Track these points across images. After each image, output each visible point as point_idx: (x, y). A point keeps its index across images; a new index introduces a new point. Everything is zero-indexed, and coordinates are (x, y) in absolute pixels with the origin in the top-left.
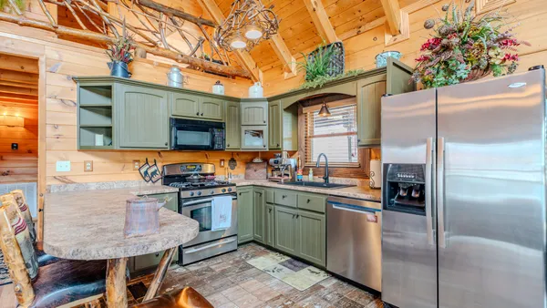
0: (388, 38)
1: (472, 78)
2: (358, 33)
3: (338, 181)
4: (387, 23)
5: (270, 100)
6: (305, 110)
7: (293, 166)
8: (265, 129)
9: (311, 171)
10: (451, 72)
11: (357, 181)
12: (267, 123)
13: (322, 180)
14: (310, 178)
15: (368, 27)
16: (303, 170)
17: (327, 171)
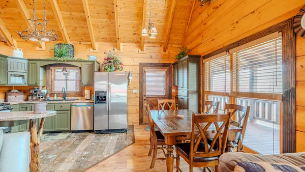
0: (91, 50)
1: (115, 70)
2: (80, 44)
3: (70, 98)
4: (91, 45)
5: (29, 60)
6: (51, 68)
7: (45, 93)
8: (26, 75)
9: (55, 95)
10: (111, 68)
11: (79, 98)
12: (27, 72)
13: (61, 98)
14: (55, 98)
15: (84, 43)
16: (50, 95)
17: (64, 95)
